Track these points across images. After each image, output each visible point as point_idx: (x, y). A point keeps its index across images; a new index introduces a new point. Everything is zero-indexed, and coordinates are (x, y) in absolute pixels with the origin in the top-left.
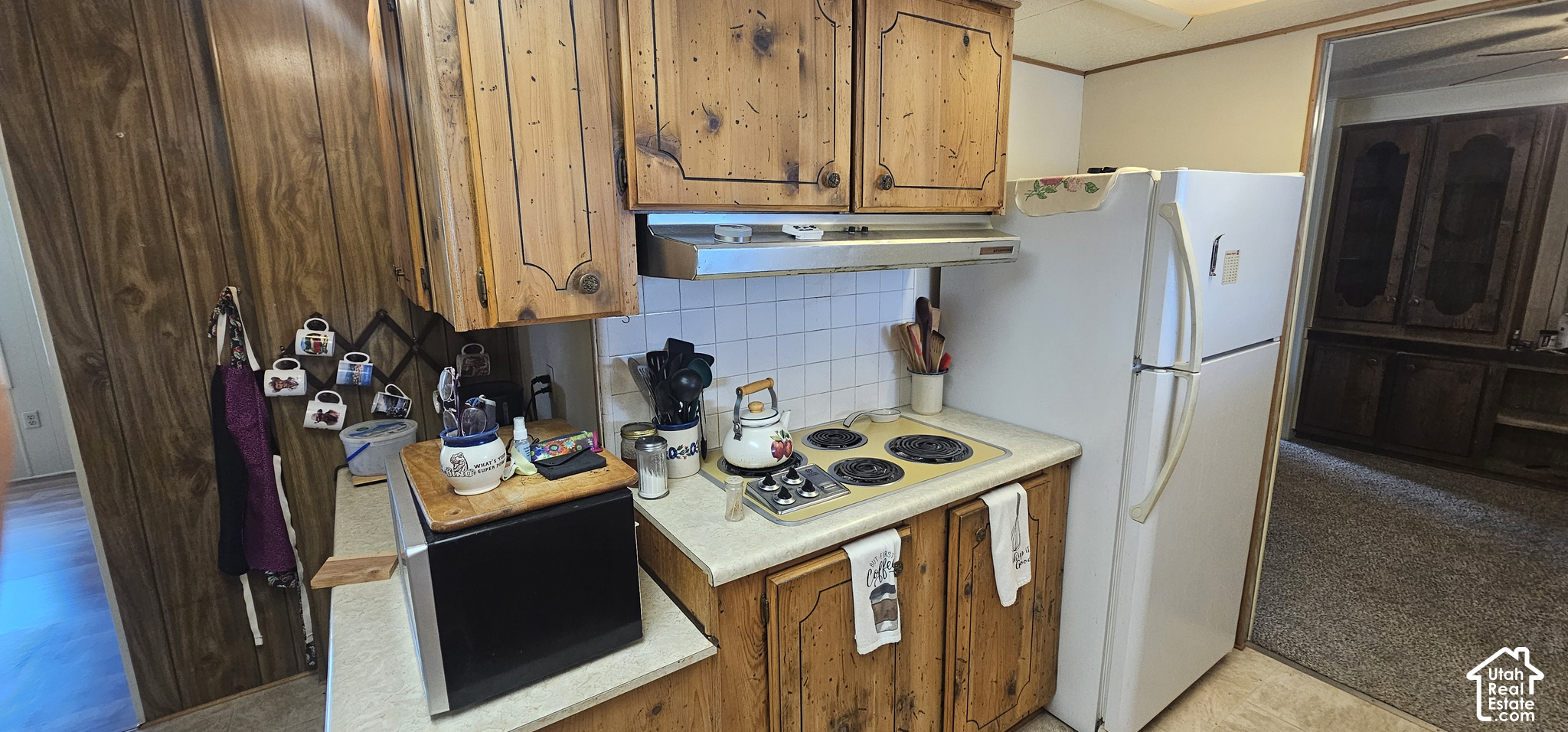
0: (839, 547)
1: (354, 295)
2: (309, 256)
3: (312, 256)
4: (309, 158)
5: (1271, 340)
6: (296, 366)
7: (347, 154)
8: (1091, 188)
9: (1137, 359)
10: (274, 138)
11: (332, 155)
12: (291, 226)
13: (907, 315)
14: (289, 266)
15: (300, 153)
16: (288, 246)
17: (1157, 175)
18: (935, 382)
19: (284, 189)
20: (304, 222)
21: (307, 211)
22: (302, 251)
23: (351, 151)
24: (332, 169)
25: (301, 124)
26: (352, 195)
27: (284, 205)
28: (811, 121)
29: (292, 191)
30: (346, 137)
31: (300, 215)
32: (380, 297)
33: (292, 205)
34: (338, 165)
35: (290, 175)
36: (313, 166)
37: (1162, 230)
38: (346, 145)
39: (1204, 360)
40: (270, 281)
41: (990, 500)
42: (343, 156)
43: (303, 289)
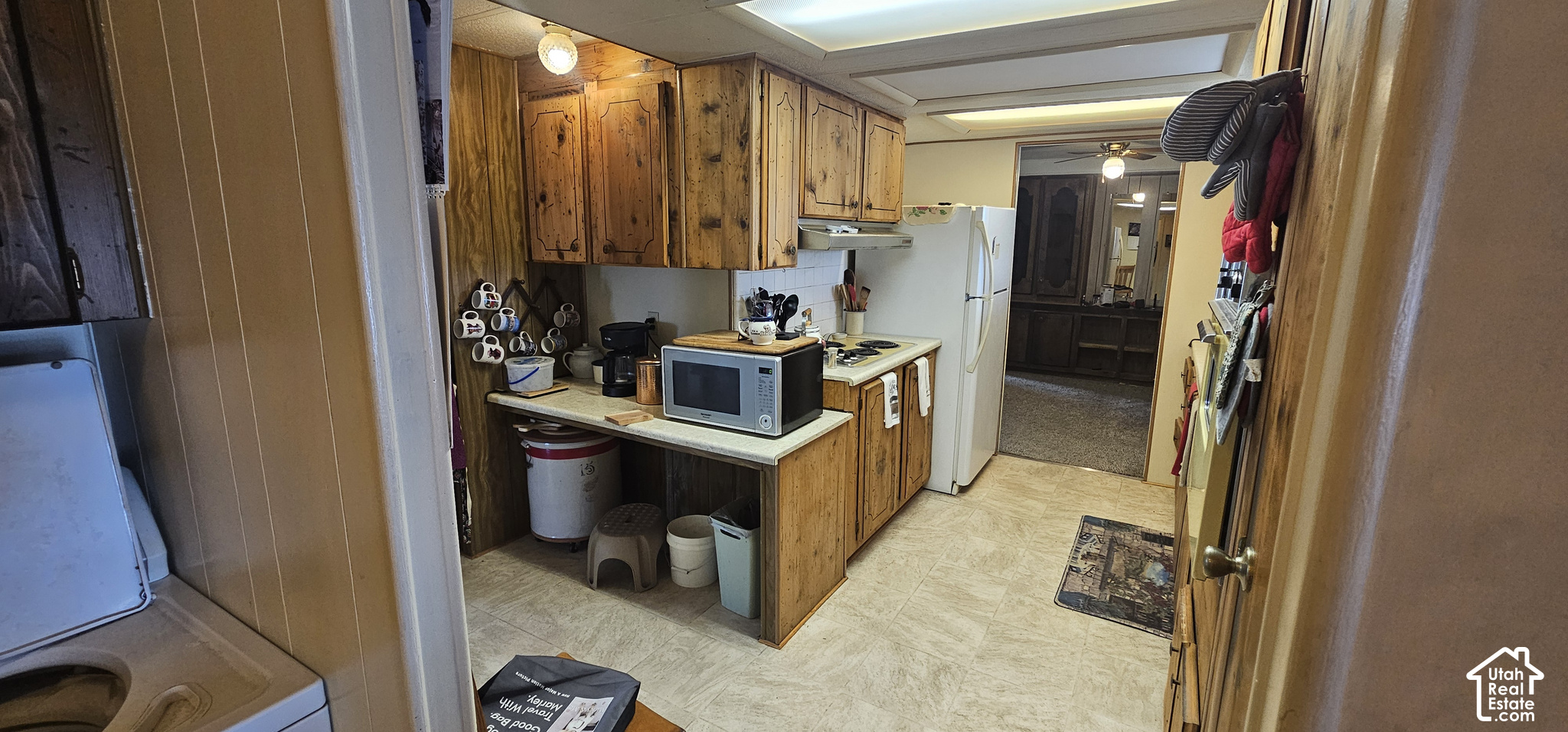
0: (877, 378)
1: (500, 267)
2: (476, 239)
3: (478, 239)
4: (479, 169)
5: (1006, 289)
6: (475, 316)
7: (499, 165)
8: (943, 212)
9: (967, 295)
10: (461, 154)
11: (491, 167)
12: (468, 216)
13: (841, 281)
14: (466, 245)
15: (474, 165)
16: (466, 230)
17: (974, 208)
18: (860, 316)
19: (465, 190)
20: (475, 213)
21: (476, 206)
22: (473, 234)
23: (501, 165)
24: (491, 176)
25: (476, 144)
26: (501, 196)
27: (465, 202)
28: (849, 175)
29: (469, 192)
30: (499, 157)
31: (472, 209)
32: (513, 272)
33: (469, 202)
34: (494, 174)
35: (469, 180)
36: (481, 174)
37: (978, 234)
38: (499, 162)
39: (995, 293)
40: (455, 255)
41: (917, 362)
42: (497, 168)
43: (473, 262)
